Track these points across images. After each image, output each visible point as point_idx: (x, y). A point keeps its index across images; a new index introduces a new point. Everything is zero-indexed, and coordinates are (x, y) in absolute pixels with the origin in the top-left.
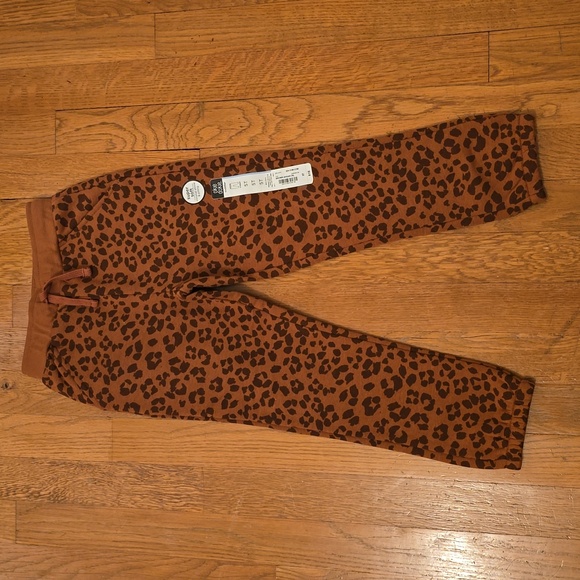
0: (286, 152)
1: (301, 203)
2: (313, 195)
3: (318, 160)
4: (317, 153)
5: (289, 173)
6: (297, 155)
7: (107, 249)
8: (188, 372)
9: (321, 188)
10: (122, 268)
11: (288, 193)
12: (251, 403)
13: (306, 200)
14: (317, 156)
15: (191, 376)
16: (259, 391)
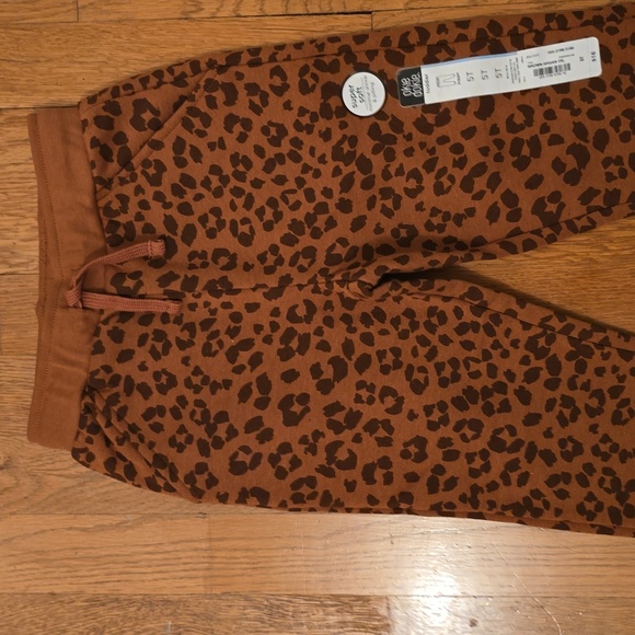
0: (549, 17)
1: (576, 113)
2: (599, 97)
3: (613, 31)
4: (612, 18)
5: (555, 57)
6: (572, 21)
7: (192, 203)
8: (359, 428)
9: (616, 84)
10: (225, 240)
11: (552, 94)
12: (482, 481)
13: (586, 107)
14: (613, 24)
15: (365, 435)
16: (498, 460)
